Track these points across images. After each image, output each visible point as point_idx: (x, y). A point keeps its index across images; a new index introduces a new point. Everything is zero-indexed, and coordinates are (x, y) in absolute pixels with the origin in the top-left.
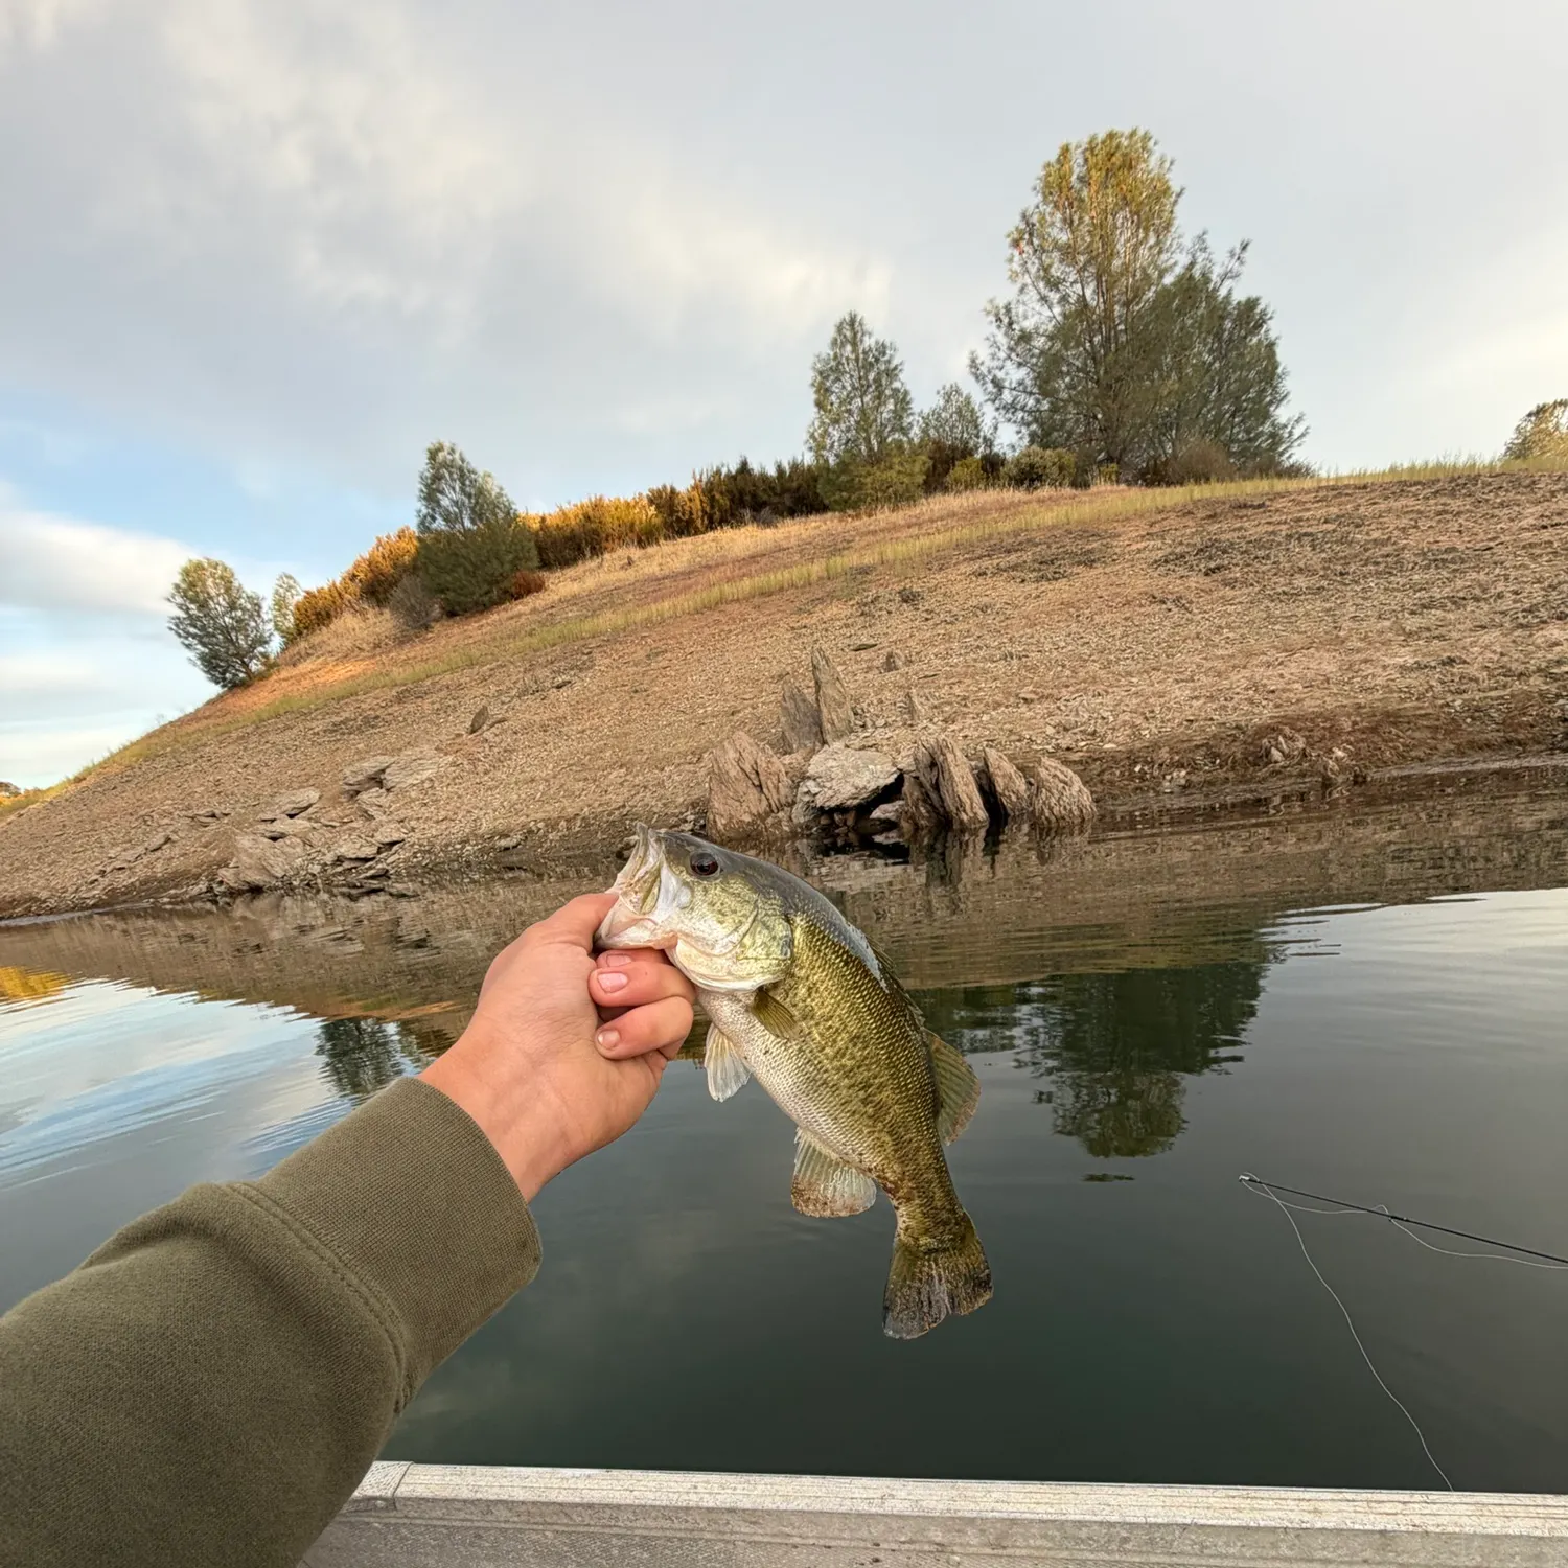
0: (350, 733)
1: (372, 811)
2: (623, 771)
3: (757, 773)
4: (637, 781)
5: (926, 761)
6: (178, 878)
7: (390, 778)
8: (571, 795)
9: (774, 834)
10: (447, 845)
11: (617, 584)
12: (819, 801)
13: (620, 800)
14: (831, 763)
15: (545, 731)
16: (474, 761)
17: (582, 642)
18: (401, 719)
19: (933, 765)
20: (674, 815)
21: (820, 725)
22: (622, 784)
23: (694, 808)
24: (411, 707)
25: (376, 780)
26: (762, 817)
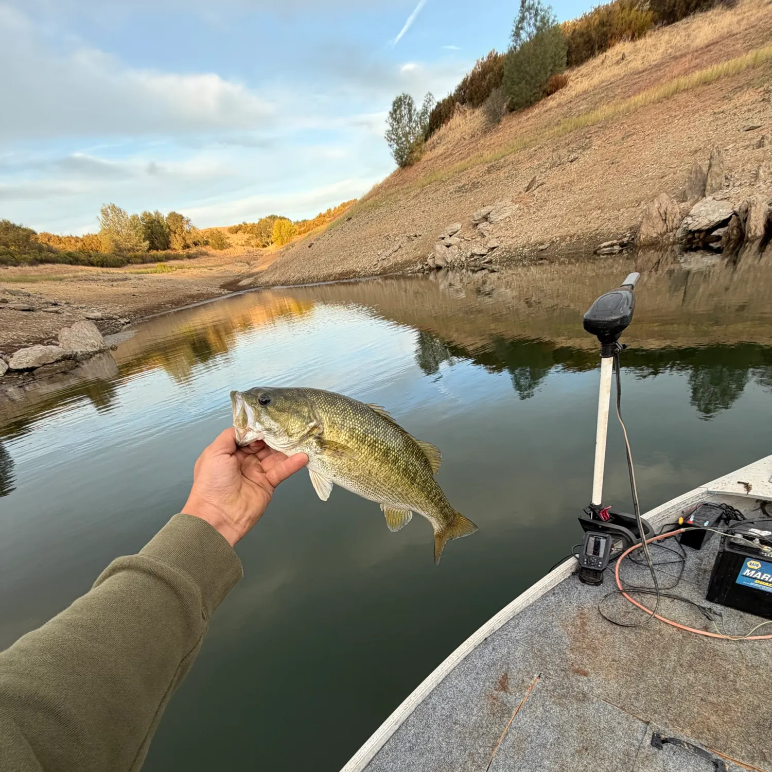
0: (466, 192)
1: (485, 233)
2: (600, 211)
3: (666, 213)
4: (606, 217)
5: (744, 209)
6: (408, 263)
7: (492, 217)
8: (574, 224)
9: (665, 243)
10: (516, 249)
11: (613, 80)
12: (690, 228)
13: (596, 226)
14: (703, 208)
15: (563, 189)
16: (529, 207)
17: (587, 129)
18: (489, 183)
19: (747, 211)
20: (621, 234)
21: (705, 185)
22: (598, 218)
23: (631, 230)
24: (494, 176)
25: (486, 218)
26: (662, 235)
